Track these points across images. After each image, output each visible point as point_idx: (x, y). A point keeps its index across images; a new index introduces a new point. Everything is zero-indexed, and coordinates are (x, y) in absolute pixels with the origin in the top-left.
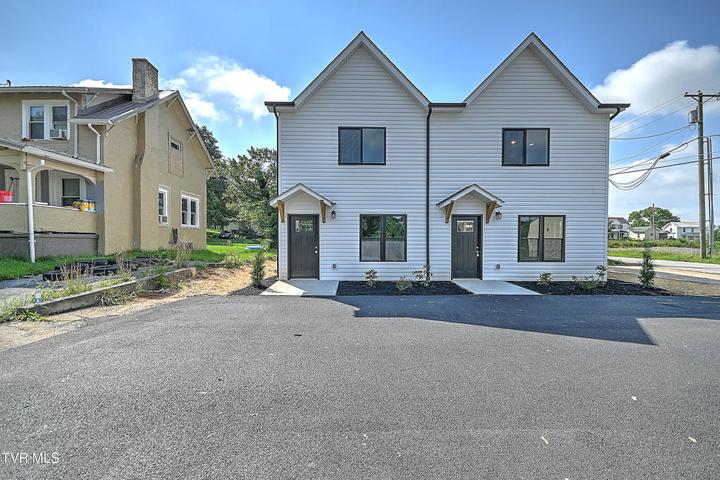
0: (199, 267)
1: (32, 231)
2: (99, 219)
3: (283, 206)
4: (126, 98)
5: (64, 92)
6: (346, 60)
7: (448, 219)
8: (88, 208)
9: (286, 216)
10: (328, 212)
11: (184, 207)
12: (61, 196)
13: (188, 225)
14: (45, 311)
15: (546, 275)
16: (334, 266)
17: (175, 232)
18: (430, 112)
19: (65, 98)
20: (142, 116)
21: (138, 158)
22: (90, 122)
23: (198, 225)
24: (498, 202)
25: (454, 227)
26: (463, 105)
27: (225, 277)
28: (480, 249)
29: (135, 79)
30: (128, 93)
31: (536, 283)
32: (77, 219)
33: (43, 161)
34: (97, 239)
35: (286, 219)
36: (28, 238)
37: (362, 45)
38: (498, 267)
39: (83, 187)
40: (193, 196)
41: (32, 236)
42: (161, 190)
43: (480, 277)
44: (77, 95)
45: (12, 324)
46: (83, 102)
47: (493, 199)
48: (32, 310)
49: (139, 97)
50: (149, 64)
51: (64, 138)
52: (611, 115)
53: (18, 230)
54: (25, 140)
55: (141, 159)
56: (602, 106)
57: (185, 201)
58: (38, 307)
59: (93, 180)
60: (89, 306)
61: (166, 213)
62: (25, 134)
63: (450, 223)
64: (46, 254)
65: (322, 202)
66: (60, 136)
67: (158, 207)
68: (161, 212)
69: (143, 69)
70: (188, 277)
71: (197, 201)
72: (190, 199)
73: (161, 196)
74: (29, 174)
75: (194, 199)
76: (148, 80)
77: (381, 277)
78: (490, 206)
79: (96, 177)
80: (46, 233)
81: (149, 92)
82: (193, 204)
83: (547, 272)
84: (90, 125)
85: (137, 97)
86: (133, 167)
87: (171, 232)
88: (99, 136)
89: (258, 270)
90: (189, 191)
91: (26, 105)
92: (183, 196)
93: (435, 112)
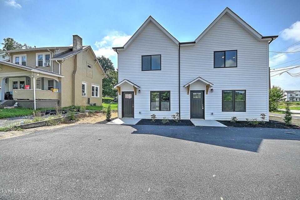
0: (90, 113)
1: (35, 99)
2: (60, 94)
3: (120, 88)
4: (71, 50)
5: (48, 49)
6: (144, 28)
7: (188, 92)
8: (56, 91)
9: (121, 92)
10: (137, 90)
11: (93, 90)
12: (48, 86)
13: (95, 96)
14: (23, 127)
15: (234, 118)
16: (140, 113)
17: (89, 99)
18: (180, 46)
19: (49, 52)
20: (76, 56)
21: (74, 72)
22: (56, 60)
23: (98, 96)
24: (211, 85)
25: (192, 96)
26: (194, 42)
27: (100, 116)
28: (204, 106)
29: (74, 43)
30: (71, 48)
31: (230, 121)
32: (52, 95)
33: (38, 74)
34: (59, 102)
35: (121, 93)
36: (34, 102)
37: (151, 21)
38: (212, 114)
39: (55, 83)
40: (97, 85)
41: (35, 101)
42: (83, 83)
43: (204, 118)
44: (53, 50)
45: (11, 132)
46: (55, 52)
47: (208, 83)
48: (19, 127)
49: (75, 49)
50: (79, 37)
51: (49, 66)
52: (269, 42)
53: (31, 99)
54: (37, 67)
55: (75, 72)
56: (263, 38)
57: (93, 87)
58: (21, 126)
59: (58, 80)
60: (42, 126)
61: (86, 92)
62: (37, 65)
63: (190, 94)
64: (40, 107)
65: (134, 86)
66: (48, 65)
67: (81, 90)
68: (83, 92)
69: (77, 38)
70: (85, 116)
71: (98, 87)
72: (95, 86)
73: (83, 86)
74: (34, 79)
75: (97, 86)
76: (78, 43)
77: (158, 118)
78: (208, 86)
79: (59, 79)
80: (40, 100)
81: (78, 47)
82: (97, 88)
83: (235, 116)
84: (56, 61)
85: (74, 49)
86: (73, 75)
87: (87, 99)
88: (60, 64)
89: (109, 114)
90: (95, 83)
91: (37, 54)
92: (93, 85)
93: (182, 46)
